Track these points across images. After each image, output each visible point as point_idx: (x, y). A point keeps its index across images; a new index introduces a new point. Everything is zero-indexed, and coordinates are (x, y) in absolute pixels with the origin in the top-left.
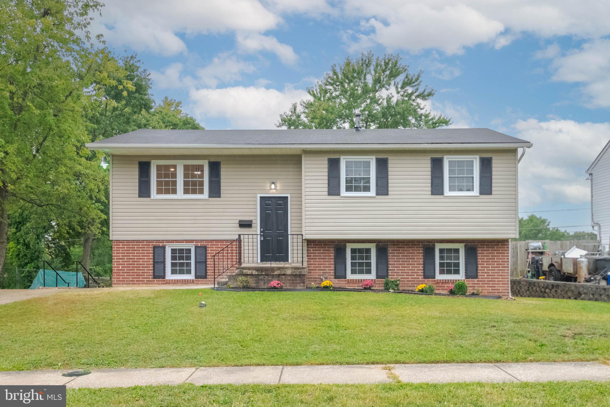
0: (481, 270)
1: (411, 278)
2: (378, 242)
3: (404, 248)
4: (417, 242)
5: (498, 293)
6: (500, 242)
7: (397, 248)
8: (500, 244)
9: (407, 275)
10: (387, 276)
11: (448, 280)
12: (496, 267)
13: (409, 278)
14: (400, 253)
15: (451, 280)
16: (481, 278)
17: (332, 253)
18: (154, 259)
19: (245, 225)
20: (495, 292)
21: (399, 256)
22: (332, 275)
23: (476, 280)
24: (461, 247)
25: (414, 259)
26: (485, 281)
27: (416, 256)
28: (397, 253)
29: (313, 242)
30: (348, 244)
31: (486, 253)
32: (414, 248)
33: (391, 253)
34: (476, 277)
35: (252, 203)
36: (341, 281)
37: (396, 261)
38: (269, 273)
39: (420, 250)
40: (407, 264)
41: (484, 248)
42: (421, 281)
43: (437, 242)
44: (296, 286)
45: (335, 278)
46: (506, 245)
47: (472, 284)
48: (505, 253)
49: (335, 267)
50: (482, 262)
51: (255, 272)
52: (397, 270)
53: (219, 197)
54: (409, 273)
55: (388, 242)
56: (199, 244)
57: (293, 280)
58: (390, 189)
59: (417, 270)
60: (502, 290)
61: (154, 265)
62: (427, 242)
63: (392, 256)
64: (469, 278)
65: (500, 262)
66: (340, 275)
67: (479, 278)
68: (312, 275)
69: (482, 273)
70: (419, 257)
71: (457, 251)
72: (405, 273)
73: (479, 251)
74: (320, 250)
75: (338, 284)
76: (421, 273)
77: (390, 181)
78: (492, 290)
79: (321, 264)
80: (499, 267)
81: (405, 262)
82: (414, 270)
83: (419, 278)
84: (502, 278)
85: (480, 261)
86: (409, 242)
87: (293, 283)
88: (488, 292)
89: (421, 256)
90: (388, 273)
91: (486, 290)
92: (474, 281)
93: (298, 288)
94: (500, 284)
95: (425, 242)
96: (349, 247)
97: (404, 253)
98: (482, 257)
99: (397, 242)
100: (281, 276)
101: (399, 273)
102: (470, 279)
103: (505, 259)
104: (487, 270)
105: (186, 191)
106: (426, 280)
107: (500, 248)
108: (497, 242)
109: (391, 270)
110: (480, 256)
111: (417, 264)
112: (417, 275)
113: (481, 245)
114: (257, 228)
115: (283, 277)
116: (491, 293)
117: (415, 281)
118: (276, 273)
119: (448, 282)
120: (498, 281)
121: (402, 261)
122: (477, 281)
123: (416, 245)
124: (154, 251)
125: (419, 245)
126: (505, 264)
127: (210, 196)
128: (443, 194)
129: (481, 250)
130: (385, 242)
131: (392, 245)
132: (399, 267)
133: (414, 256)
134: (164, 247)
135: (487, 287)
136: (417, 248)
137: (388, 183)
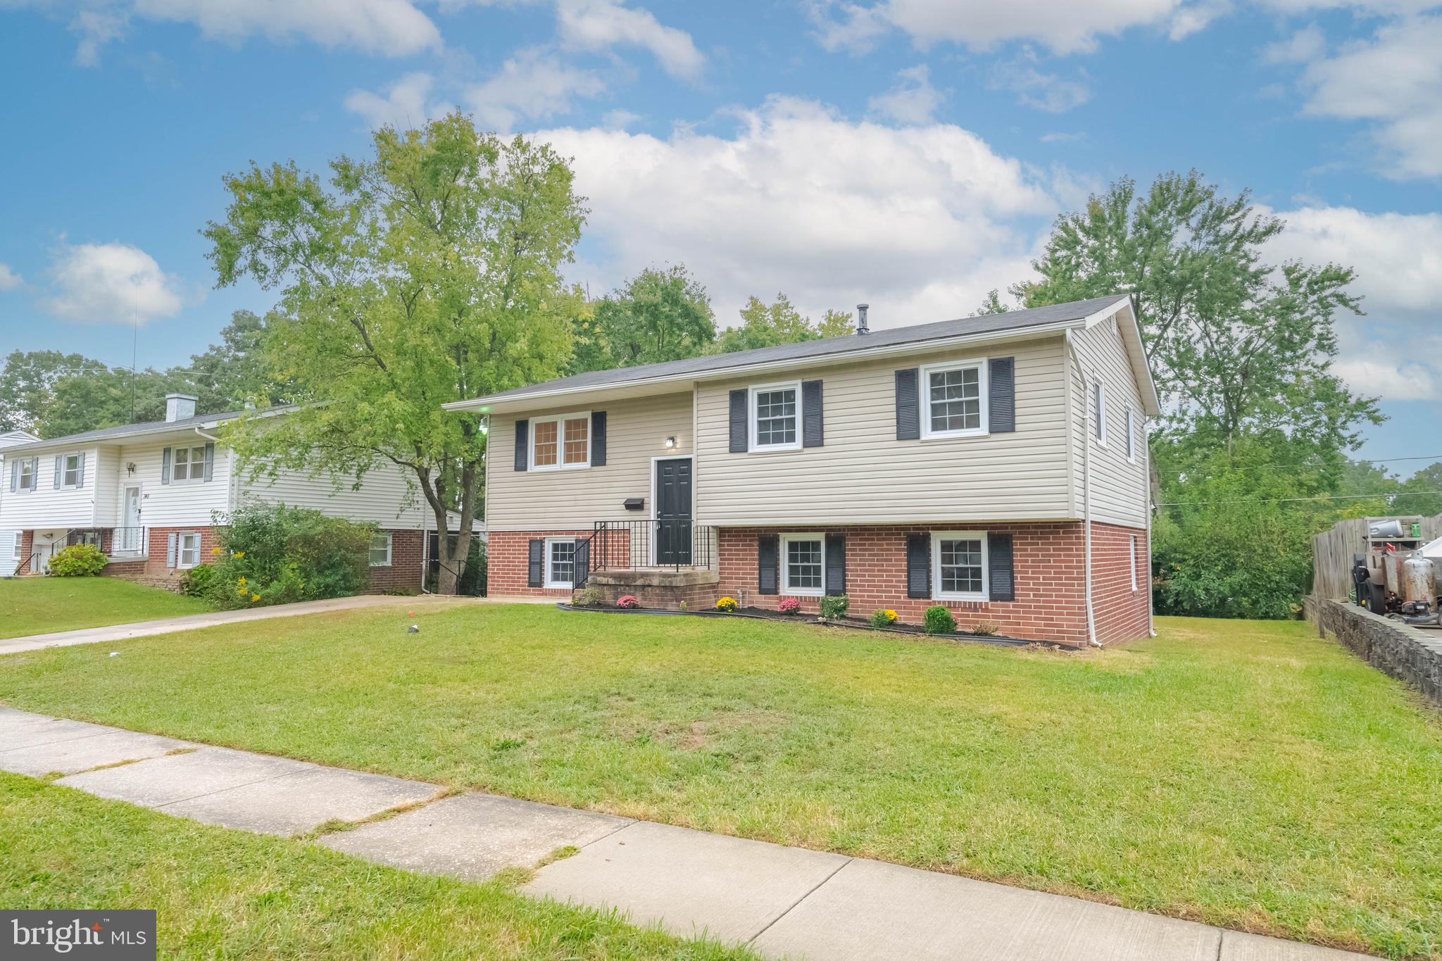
0: (1022, 584)
1: (886, 597)
2: (828, 530)
3: (873, 539)
4: (896, 529)
5: (1058, 632)
6: (1061, 527)
7: (861, 540)
8: (1061, 531)
9: (877, 591)
10: (844, 591)
11: (955, 602)
12: (1054, 579)
13: (881, 597)
14: (866, 550)
15: (960, 603)
16: (1022, 601)
17: (755, 550)
18: (530, 558)
19: (635, 506)
20: (1053, 631)
21: (864, 555)
22: (755, 588)
23: (1011, 604)
24: (982, 536)
25: (891, 560)
26: (1030, 607)
27: (895, 555)
28: (860, 550)
29: (728, 532)
30: (782, 535)
31: (1032, 550)
32: (891, 539)
33: (851, 550)
34: (1011, 597)
35: (643, 471)
36: (770, 598)
37: (859, 565)
38: (629, 582)
39: (901, 544)
40: (878, 571)
41: (1027, 538)
42: (903, 603)
43: (933, 529)
44: (667, 605)
45: (760, 593)
46: (1073, 532)
47: (1003, 612)
48: (1071, 550)
49: (760, 574)
50: (1022, 567)
51: (611, 581)
52: (861, 581)
53: (604, 464)
54: (881, 586)
55: (844, 530)
56: (581, 537)
57: (663, 595)
58: (826, 435)
59: (897, 581)
60: (1068, 626)
61: (530, 566)
62: (915, 529)
63: (852, 555)
64: (996, 600)
65: (1061, 567)
66: (770, 588)
67: (1018, 601)
68: (726, 587)
69: (1022, 589)
70: (899, 558)
71: (976, 545)
72: (875, 586)
73: (1017, 545)
74: (738, 545)
75: (764, 603)
76: (903, 587)
77: (826, 421)
78: (1045, 625)
79: (740, 569)
80: (1061, 579)
81: (875, 565)
82: (892, 581)
83: (900, 597)
84: (1067, 602)
85: (1018, 566)
86: (881, 529)
87: (662, 600)
88: (1037, 631)
89: (903, 555)
90: (845, 586)
91: (1033, 625)
92: (1008, 606)
93: (670, 608)
94: (1062, 614)
95: (909, 529)
96: (784, 540)
97: (873, 550)
98: (1023, 555)
99: (861, 530)
100: (647, 589)
101: (864, 586)
102: (999, 602)
103: (1072, 561)
104: (1034, 584)
105: (568, 459)
106: (913, 601)
107: (1063, 538)
108: (1055, 527)
109: (849, 581)
110: (1017, 555)
111: (897, 571)
112: (896, 592)
113: (1020, 533)
114: (652, 511)
115: (650, 589)
116: (1043, 631)
117: (892, 602)
118: (639, 582)
119: (955, 607)
120: (1057, 608)
121: (870, 565)
122: (1014, 606)
123: (893, 534)
124: (530, 546)
125: (900, 534)
126: (1073, 573)
127: (593, 465)
128: (918, 438)
129: (1021, 544)
130: (840, 530)
131: (851, 535)
132: (864, 576)
133: (891, 555)
134: (542, 542)
135: (1036, 619)
136: (896, 539)
137: (822, 425)
